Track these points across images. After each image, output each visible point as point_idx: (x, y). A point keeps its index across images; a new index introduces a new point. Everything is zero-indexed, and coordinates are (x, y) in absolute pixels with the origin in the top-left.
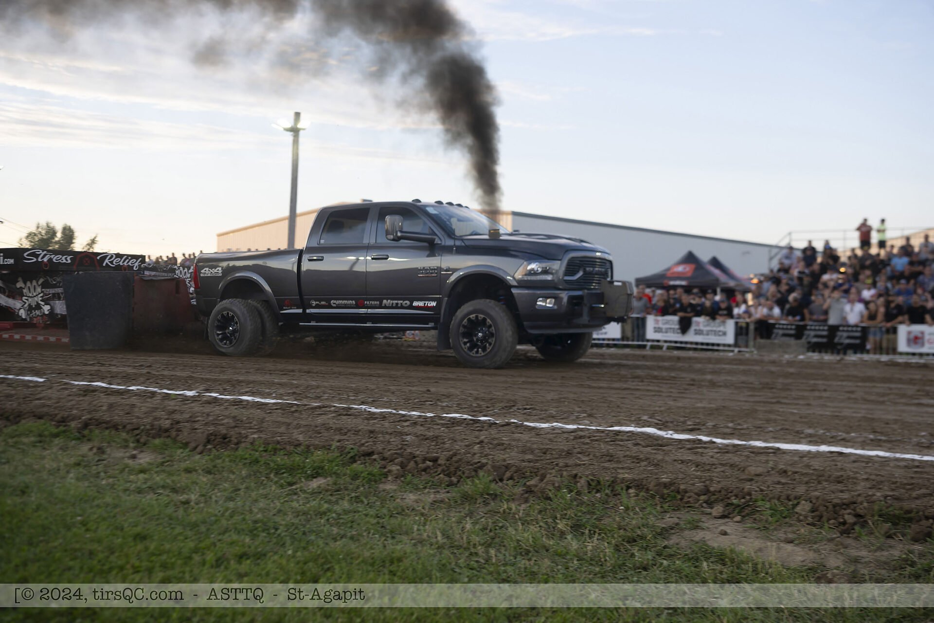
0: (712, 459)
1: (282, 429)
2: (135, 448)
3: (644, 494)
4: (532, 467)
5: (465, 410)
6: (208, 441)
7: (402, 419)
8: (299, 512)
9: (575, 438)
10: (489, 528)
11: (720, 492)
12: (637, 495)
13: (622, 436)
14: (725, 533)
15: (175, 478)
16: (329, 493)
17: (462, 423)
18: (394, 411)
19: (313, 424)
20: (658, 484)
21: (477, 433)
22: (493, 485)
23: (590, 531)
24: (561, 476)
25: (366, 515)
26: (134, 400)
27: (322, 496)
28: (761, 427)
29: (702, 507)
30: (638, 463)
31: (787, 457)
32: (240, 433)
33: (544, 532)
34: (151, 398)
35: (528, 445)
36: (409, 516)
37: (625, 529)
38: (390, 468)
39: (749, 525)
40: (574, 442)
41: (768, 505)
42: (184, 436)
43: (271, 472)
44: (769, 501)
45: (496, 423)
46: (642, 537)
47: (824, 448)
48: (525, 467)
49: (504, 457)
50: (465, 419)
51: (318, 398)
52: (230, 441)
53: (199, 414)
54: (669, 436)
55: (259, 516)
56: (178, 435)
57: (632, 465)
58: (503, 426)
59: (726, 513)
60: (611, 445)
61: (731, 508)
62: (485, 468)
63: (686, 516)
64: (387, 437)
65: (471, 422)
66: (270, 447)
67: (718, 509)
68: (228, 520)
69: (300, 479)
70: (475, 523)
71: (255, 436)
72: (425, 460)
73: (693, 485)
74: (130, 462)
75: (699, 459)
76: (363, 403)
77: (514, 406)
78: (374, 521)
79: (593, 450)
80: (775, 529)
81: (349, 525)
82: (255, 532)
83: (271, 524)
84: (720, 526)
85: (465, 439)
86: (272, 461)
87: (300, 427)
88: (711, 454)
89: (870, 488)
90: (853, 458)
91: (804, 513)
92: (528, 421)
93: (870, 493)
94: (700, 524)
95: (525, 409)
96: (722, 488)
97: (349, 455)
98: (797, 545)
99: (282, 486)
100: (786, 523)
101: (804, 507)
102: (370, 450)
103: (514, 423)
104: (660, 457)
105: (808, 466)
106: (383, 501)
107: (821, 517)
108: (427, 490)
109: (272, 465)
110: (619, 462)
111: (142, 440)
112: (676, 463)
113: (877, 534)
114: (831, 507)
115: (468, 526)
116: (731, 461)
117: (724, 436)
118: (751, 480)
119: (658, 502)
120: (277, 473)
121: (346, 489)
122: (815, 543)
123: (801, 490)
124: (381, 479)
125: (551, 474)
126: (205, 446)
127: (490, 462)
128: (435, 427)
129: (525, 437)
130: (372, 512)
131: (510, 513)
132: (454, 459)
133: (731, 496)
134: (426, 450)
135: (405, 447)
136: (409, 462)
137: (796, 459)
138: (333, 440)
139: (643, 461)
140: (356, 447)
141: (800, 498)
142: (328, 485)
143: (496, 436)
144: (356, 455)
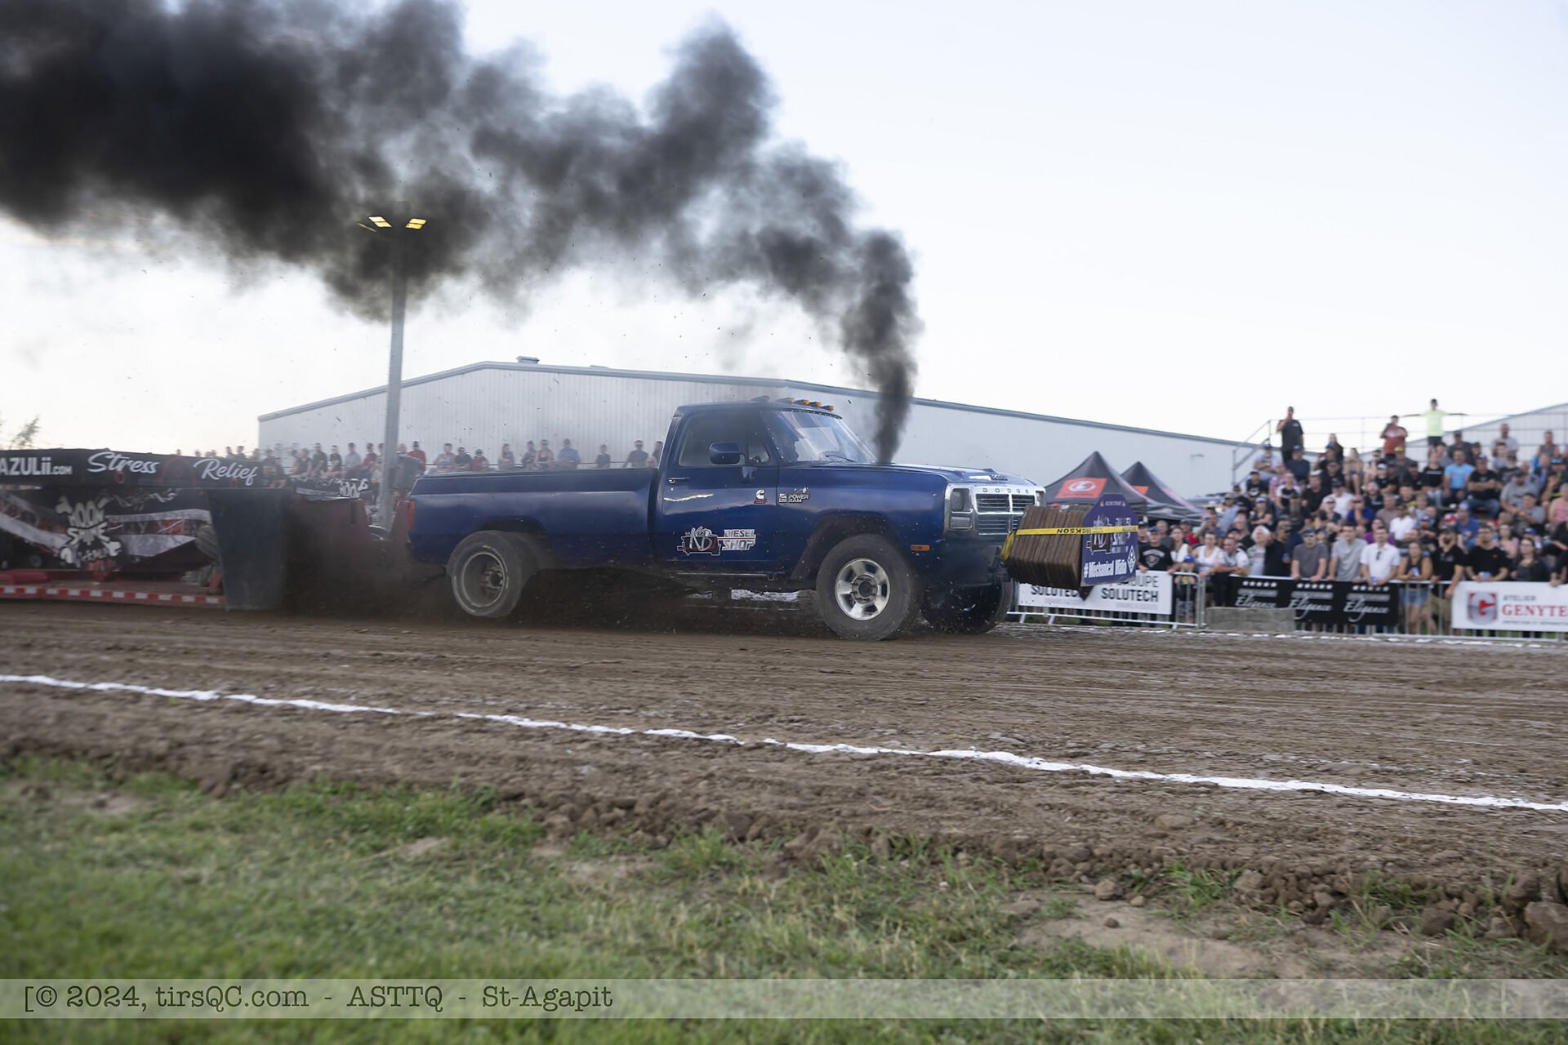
0: (1101, 803)
1: (366, 756)
2: (104, 790)
3: (984, 861)
4: (795, 817)
5: (687, 723)
6: (235, 777)
7: (577, 737)
8: (391, 895)
9: (873, 769)
10: (717, 919)
11: (1111, 856)
12: (971, 863)
13: (952, 765)
14: (1114, 925)
15: (174, 840)
16: (444, 863)
17: (681, 745)
18: (563, 726)
19: (420, 746)
20: (1008, 845)
21: (704, 761)
22: (727, 848)
23: (888, 922)
24: (845, 831)
25: (507, 900)
26: (103, 707)
27: (430, 868)
28: (1191, 751)
29: (1080, 881)
30: (976, 809)
31: (1229, 799)
32: (290, 763)
33: (810, 926)
34: (134, 702)
35: (792, 780)
36: (582, 901)
37: (948, 920)
38: (549, 820)
39: (1155, 911)
40: (870, 776)
41: (1189, 878)
42: (191, 768)
43: (343, 830)
44: (1192, 871)
45: (739, 746)
46: (976, 932)
47: (1294, 785)
48: (783, 818)
49: (748, 800)
50: (686, 738)
51: (430, 703)
52: (272, 777)
53: (219, 731)
54: (1034, 766)
55: (321, 902)
56: (179, 767)
57: (965, 814)
58: (750, 749)
59: (1119, 892)
60: (933, 780)
61: (1129, 883)
62: (715, 819)
63: (1051, 897)
64: (549, 768)
65: (696, 743)
66: (343, 786)
67: (1107, 885)
68: (265, 908)
69: (394, 840)
70: (692, 912)
71: (318, 767)
72: (612, 805)
73: (1066, 844)
74: (96, 814)
75: (1079, 802)
76: (509, 712)
77: (771, 716)
78: (519, 909)
79: (901, 789)
80: (1200, 918)
81: (477, 916)
82: (312, 929)
83: (340, 916)
84: (1108, 912)
85: (683, 771)
86: (347, 809)
87: (395, 753)
88: (1101, 794)
89: (1361, 849)
90: (1338, 800)
91: (1247, 890)
92: (794, 740)
93: (1359, 857)
94: (1076, 910)
95: (792, 721)
96: (1114, 850)
97: (481, 800)
98: (1234, 942)
99: (362, 853)
100: (1218, 907)
101: (1248, 881)
102: (517, 791)
103: (769, 744)
104: (1013, 800)
105: (1262, 814)
106: (538, 877)
107: (1276, 896)
108: (613, 858)
109: (346, 816)
110: (944, 808)
111: (118, 775)
112: (1040, 810)
113: (1368, 924)
114: (1292, 879)
115: (683, 918)
116: (1134, 807)
117: (1128, 765)
118: (1164, 836)
119: (1006, 875)
120: (353, 832)
121: (474, 855)
122: (1264, 939)
123: (1245, 852)
124: (534, 840)
125: (827, 828)
126: (228, 784)
127: (723, 810)
128: (633, 751)
129: (786, 767)
130: (518, 894)
131: (752, 895)
132: (663, 804)
133: (1130, 863)
134: (615, 789)
135: (579, 785)
136: (584, 811)
137: (1244, 801)
138: (453, 774)
139: (984, 806)
140: (493, 786)
141: (1243, 863)
142: (443, 850)
143: (738, 766)
144: (492, 799)
